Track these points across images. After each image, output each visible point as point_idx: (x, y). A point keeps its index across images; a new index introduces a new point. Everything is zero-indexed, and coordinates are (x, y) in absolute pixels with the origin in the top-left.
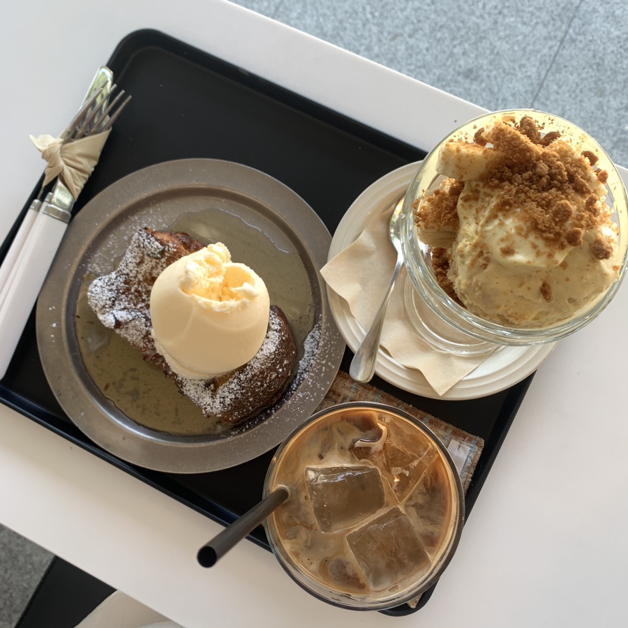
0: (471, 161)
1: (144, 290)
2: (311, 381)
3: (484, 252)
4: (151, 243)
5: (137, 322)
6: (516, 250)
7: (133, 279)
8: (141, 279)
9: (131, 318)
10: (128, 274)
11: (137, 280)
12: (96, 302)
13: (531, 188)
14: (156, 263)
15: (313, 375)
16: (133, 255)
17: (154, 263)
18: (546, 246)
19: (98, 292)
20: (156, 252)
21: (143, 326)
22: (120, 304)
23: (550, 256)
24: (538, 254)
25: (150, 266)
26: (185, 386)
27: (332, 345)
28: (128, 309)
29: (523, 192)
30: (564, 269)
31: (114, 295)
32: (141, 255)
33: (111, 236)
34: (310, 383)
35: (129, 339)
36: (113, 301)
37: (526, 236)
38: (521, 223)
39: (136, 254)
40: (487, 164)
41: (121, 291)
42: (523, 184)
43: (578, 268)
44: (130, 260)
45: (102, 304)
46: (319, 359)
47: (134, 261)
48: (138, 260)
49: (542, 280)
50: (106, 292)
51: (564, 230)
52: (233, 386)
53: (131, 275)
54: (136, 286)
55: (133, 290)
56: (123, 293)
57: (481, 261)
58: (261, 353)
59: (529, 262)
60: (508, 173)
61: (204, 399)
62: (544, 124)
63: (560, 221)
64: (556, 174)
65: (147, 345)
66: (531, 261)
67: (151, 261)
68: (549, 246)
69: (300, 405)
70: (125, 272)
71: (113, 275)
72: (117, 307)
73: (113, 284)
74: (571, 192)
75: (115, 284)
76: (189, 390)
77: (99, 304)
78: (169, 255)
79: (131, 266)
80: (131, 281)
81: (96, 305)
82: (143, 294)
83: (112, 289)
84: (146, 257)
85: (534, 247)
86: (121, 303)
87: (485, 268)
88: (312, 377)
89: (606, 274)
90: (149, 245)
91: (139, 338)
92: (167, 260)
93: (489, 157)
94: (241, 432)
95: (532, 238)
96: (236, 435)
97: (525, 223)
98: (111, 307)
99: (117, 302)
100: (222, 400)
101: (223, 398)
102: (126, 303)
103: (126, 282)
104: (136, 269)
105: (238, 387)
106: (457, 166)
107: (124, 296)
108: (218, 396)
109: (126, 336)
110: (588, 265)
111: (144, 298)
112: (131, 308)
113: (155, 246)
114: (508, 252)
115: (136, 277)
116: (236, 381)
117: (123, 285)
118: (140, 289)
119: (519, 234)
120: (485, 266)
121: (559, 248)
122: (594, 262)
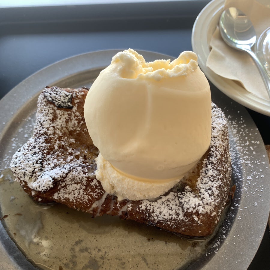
1: (67, 144)
2: (249, 162)
4: (58, 93)
5: (74, 173)
7: (52, 136)
8: (60, 134)
9: (66, 171)
10: (46, 133)
11: (56, 136)
12: (23, 171)
14: (68, 114)
15: (247, 157)
16: (44, 114)
17: (66, 116)
19: (22, 160)
20: (66, 101)
21: (82, 175)
22: (49, 164)
25: (64, 120)
26: (153, 212)
27: (244, 128)
28: (60, 166)
31: (40, 157)
32: (52, 111)
33: (12, 140)
34: (249, 165)
35: (71, 197)
36: (41, 163)
39: (47, 111)
41: (45, 151)
44: (43, 119)
45: (31, 169)
46: (242, 143)
47: (47, 118)
48: (51, 117)
50: (30, 156)
52: (210, 173)
53: (49, 132)
54: (58, 142)
55: (56, 147)
56: (48, 153)
58: (215, 130)
61: (190, 203)
65: (91, 196)
67: (64, 114)
69: (256, 185)
70: (42, 132)
71: (32, 140)
72: (47, 167)
73: (35, 147)
75: (37, 146)
76: (160, 213)
77: (27, 172)
78: (78, 101)
79: (46, 124)
80: (51, 138)
81: (25, 174)
82: (68, 147)
83: (35, 152)
84: (58, 112)
86: (50, 162)
88: (247, 159)
90: (57, 96)
91: (81, 191)
92: (78, 108)
94: (222, 241)
96: (219, 246)
98: (41, 170)
99: (45, 163)
100: (210, 192)
101: (209, 189)
102: (55, 160)
103: (47, 141)
104: (52, 125)
105: (216, 172)
107: (50, 156)
108: (203, 191)
109: (66, 196)
111: (70, 151)
112: (61, 163)
113: (63, 94)
115: (54, 133)
116: (209, 167)
117: (44, 145)
118: (63, 143)
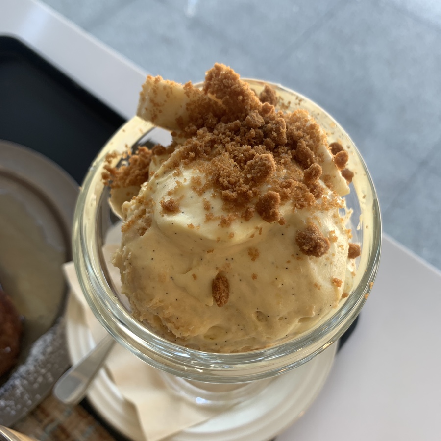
0: (167, 96)
3: (147, 210)
6: (182, 209)
13: (232, 140)
18: (223, 209)
23: (225, 223)
24: (209, 218)
29: (221, 143)
30: (253, 259)
37: (201, 193)
38: (202, 176)
40: (188, 105)
42: (224, 134)
43: (273, 263)
49: (217, 268)
51: (255, 193)
57: (140, 223)
59: (191, 226)
60: (211, 120)
62: (289, 103)
63: (253, 179)
64: (272, 130)
66: (195, 225)
68: (228, 210)
74: (287, 157)
85: (207, 207)
87: (142, 234)
89: (316, 285)
93: (191, 95)
95: (208, 196)
97: (207, 177)
106: (152, 101)
110: (289, 262)
114: (170, 209)
119: (194, 189)
120: (143, 230)
121: (242, 217)
122: (298, 258)
